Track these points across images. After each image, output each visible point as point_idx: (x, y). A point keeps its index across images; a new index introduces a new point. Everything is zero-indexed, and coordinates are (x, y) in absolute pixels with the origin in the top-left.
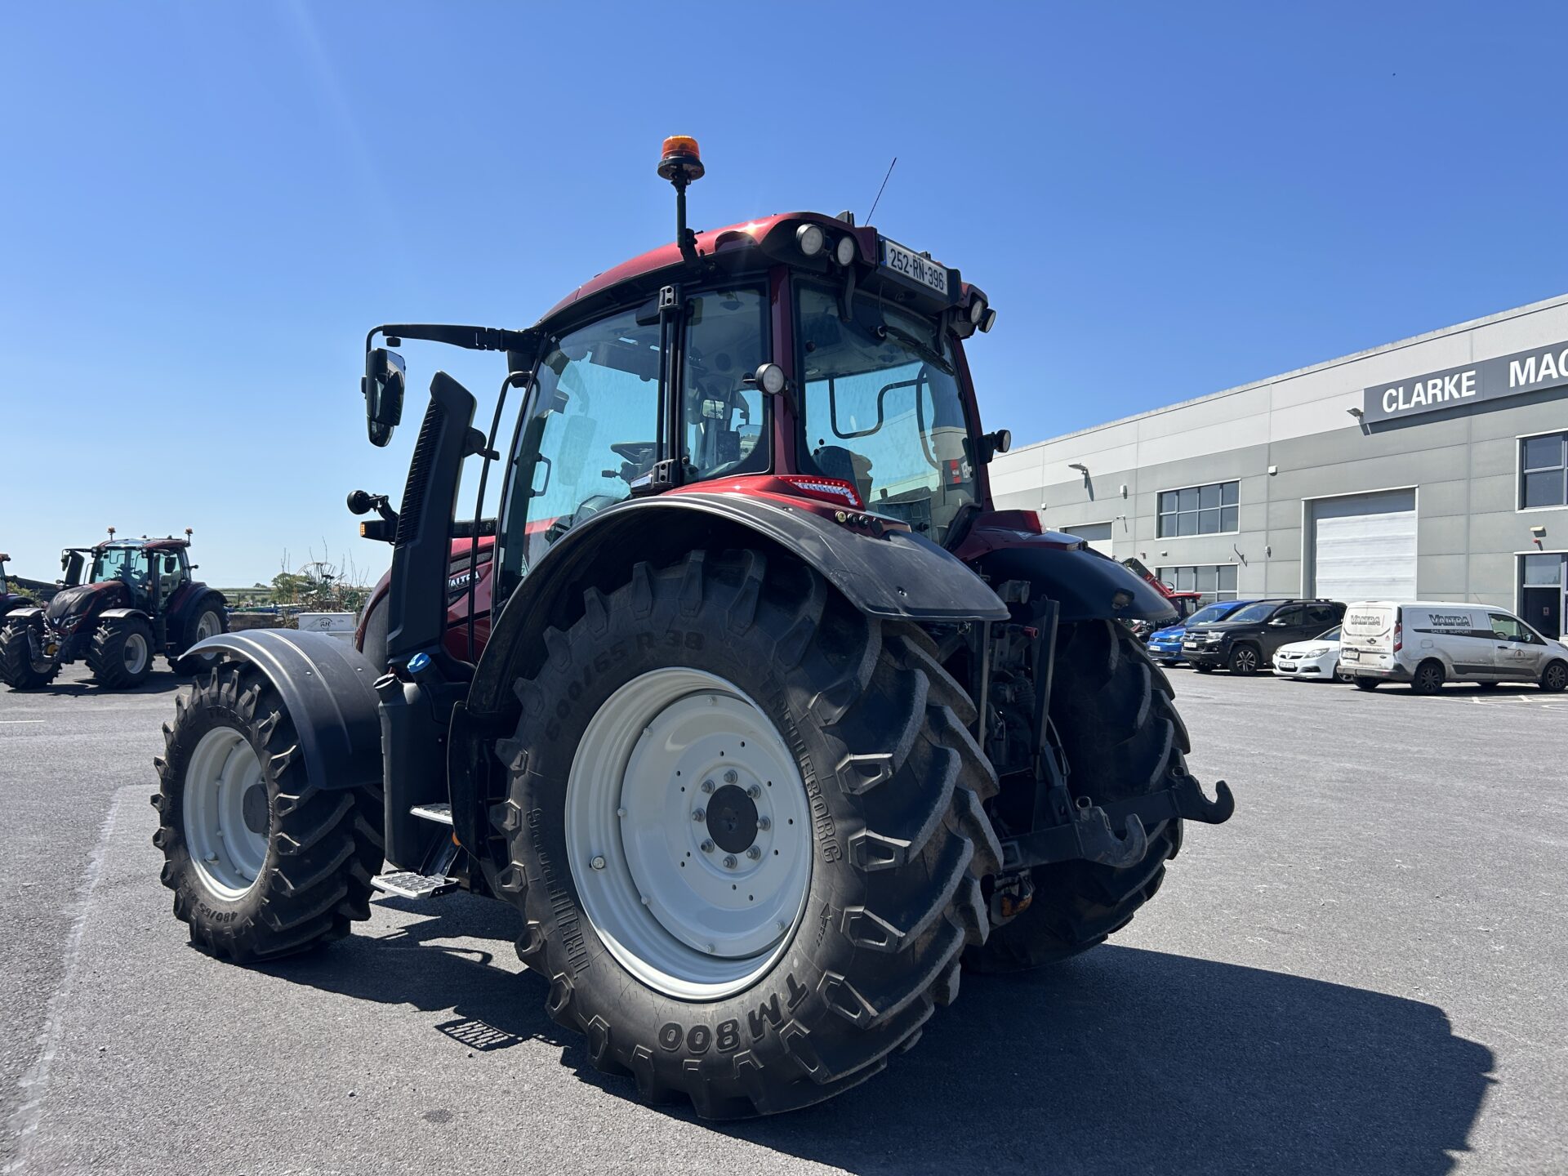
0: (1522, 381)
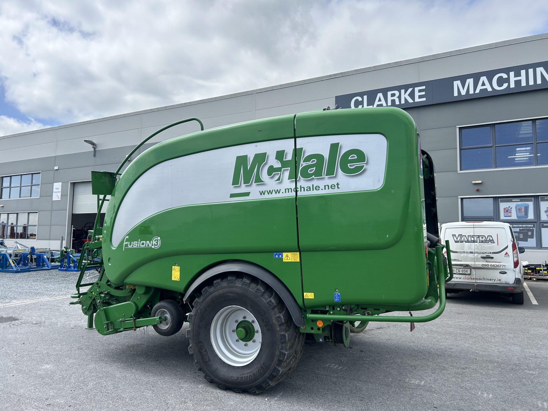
0: (463, 92)
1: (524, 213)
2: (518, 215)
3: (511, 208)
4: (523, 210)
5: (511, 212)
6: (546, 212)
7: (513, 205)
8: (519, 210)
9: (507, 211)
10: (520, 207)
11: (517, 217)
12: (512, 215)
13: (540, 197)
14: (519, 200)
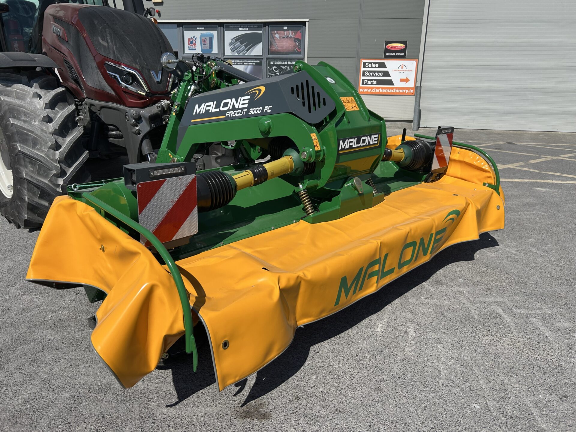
1: (208, 45)
2: (203, 48)
3: (196, 39)
4: (208, 41)
5: (195, 45)
6: (230, 44)
7: (197, 34)
8: (203, 41)
9: (192, 43)
10: (204, 38)
11: (202, 50)
12: (197, 48)
13: (225, 25)
14: (204, 28)
